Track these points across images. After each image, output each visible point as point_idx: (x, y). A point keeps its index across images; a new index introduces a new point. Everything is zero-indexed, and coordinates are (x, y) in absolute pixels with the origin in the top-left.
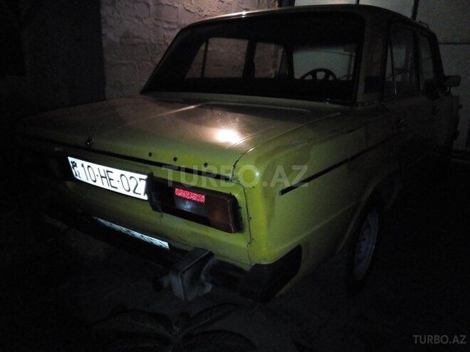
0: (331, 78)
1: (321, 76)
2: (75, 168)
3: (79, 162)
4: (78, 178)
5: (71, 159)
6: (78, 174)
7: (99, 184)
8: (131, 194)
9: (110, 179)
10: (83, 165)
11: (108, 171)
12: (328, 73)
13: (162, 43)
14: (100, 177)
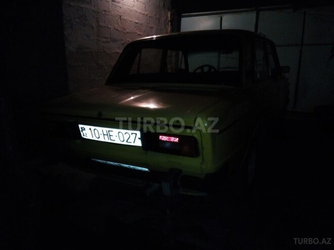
0: (213, 70)
1: (206, 69)
2: (84, 131)
3: (87, 127)
4: (85, 137)
5: (80, 126)
6: (85, 135)
7: (102, 139)
8: (125, 143)
9: (110, 136)
10: (90, 129)
11: (109, 131)
12: (211, 67)
13: (102, 51)
14: (103, 135)
